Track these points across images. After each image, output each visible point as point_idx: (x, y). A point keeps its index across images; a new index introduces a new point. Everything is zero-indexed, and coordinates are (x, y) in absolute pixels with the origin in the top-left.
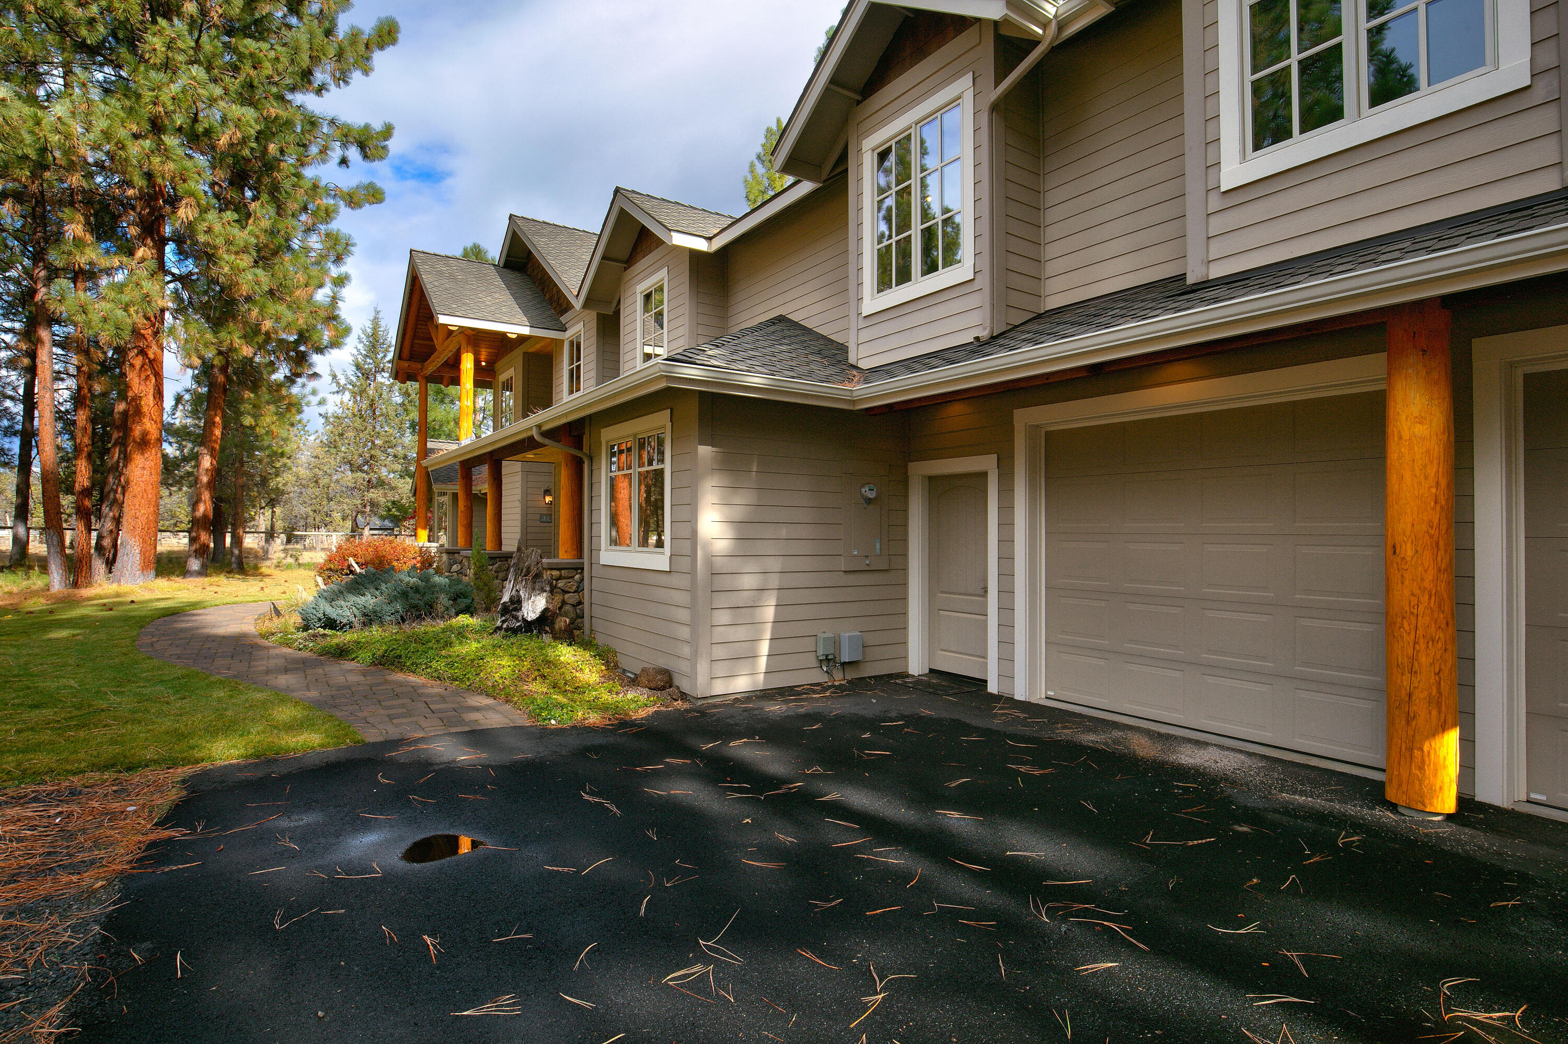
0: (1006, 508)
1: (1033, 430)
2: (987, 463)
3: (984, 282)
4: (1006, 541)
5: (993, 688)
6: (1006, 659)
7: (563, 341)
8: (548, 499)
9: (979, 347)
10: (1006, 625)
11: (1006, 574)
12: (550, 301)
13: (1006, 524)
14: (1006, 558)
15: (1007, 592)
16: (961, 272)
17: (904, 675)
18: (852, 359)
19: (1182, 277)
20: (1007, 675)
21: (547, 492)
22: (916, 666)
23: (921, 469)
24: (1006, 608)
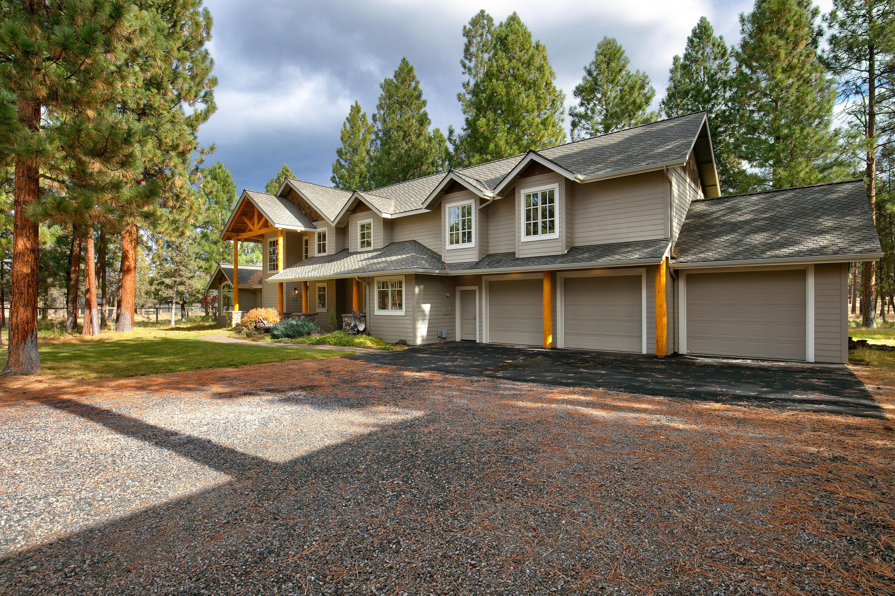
0: (480, 298)
1: (486, 281)
2: (476, 288)
3: (477, 248)
4: (481, 307)
5: (478, 341)
6: (481, 334)
7: (314, 233)
8: (296, 292)
9: (476, 265)
10: (481, 326)
11: (481, 314)
12: (306, 215)
13: (480, 302)
14: (481, 310)
15: (481, 318)
16: (472, 244)
17: (454, 342)
18: (443, 260)
19: (514, 253)
20: (481, 338)
21: (295, 289)
22: (458, 339)
23: (459, 288)
24: (481, 322)
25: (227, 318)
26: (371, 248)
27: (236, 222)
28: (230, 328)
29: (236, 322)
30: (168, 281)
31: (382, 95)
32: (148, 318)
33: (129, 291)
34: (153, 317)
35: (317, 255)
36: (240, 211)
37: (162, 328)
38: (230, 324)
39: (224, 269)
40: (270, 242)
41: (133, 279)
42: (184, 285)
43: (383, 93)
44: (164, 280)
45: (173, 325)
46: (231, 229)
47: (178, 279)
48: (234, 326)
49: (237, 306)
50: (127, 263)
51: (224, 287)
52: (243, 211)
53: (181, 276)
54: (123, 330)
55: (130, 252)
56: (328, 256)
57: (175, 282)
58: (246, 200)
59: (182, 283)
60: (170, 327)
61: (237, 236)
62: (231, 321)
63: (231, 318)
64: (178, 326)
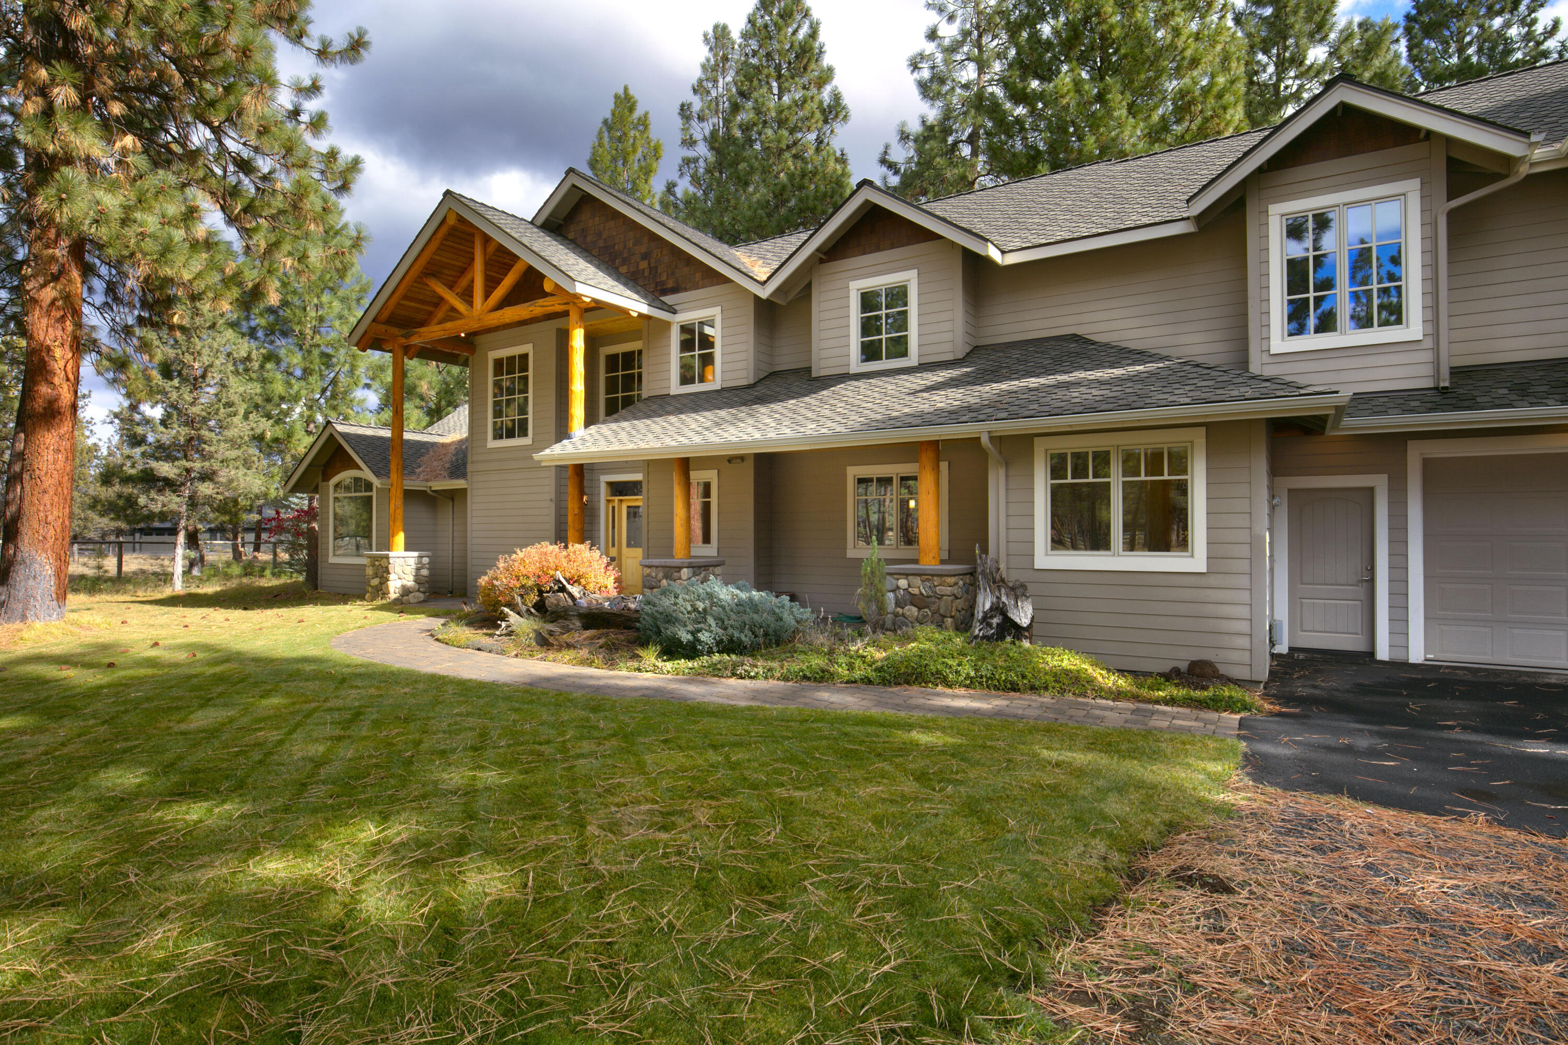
0: (1399, 516)
1: (1419, 457)
2: (1377, 481)
4: (1399, 542)
5: (1383, 653)
6: (1399, 633)
10: (1400, 607)
11: (1399, 567)
12: (633, 276)
13: (1398, 528)
14: (1399, 554)
15: (1399, 580)
20: (1401, 646)
22: (1283, 647)
23: (1288, 484)
24: (1400, 594)
25: (370, 571)
26: (913, 359)
27: (405, 297)
28: (379, 602)
29: (399, 584)
30: (165, 469)
31: (708, 60)
32: (99, 567)
33: (48, 482)
34: (110, 564)
35: (676, 388)
36: (422, 262)
37: (142, 594)
38: (381, 590)
39: (345, 436)
40: (498, 363)
41: (65, 444)
42: (211, 480)
43: (711, 56)
44: (153, 464)
45: (178, 587)
46: (386, 314)
47: (198, 466)
48: (393, 595)
49: (400, 539)
50: (44, 389)
51: (337, 486)
52: (431, 262)
53: (205, 457)
54: (24, 618)
55: (58, 353)
56: (723, 389)
57: (188, 471)
58: (451, 221)
59: (207, 476)
60: (167, 592)
61: (407, 336)
62: (384, 580)
63: (383, 572)
64: (194, 590)
